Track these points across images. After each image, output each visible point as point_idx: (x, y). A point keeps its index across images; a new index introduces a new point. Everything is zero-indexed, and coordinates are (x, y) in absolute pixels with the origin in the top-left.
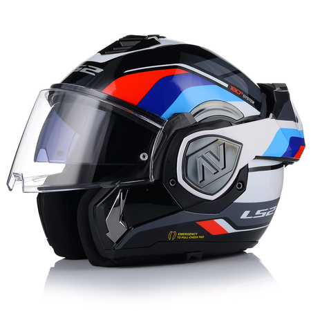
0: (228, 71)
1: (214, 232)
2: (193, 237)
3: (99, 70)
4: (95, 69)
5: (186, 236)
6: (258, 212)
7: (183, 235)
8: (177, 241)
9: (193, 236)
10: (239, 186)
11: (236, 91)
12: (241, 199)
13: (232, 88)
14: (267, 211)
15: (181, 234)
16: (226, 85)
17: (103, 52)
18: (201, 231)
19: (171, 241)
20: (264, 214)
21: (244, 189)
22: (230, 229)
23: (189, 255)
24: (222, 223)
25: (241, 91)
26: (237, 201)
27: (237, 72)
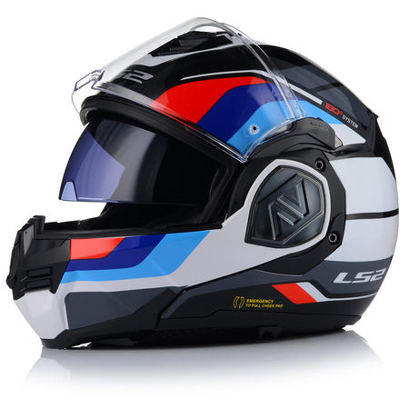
0: (325, 83)
1: (296, 300)
2: (267, 306)
3: (147, 76)
4: (142, 75)
5: (258, 304)
6: (359, 275)
7: (253, 302)
8: (245, 310)
9: (268, 303)
10: (333, 238)
11: (333, 109)
12: (335, 256)
13: (327, 106)
14: (372, 275)
15: (251, 301)
16: (320, 102)
17: (155, 53)
18: (279, 297)
19: (237, 310)
20: (367, 279)
21: (339, 243)
22: (319, 297)
23: (262, 331)
24: (308, 288)
25: (340, 110)
26: (329, 258)
27: (337, 84)
